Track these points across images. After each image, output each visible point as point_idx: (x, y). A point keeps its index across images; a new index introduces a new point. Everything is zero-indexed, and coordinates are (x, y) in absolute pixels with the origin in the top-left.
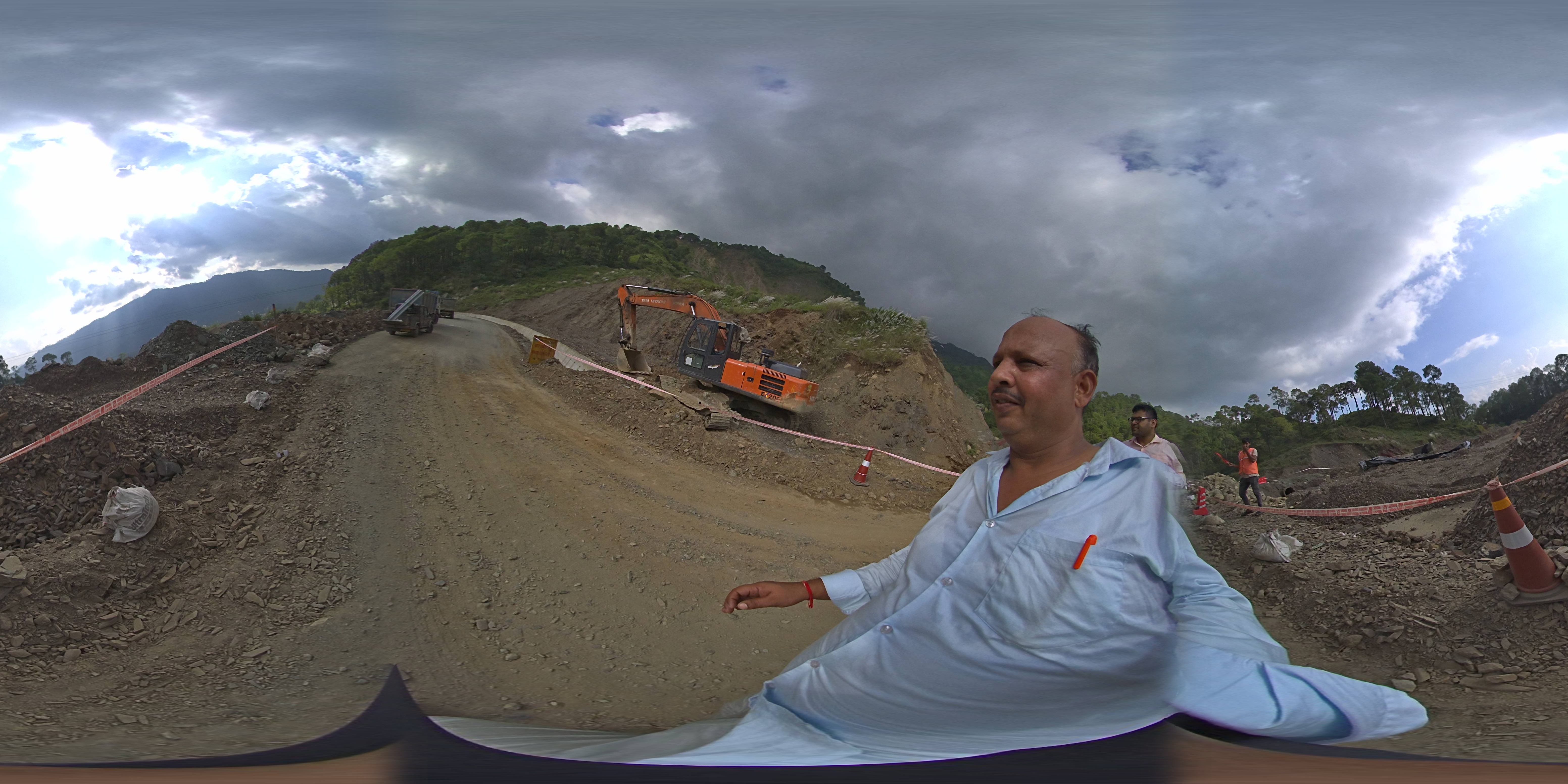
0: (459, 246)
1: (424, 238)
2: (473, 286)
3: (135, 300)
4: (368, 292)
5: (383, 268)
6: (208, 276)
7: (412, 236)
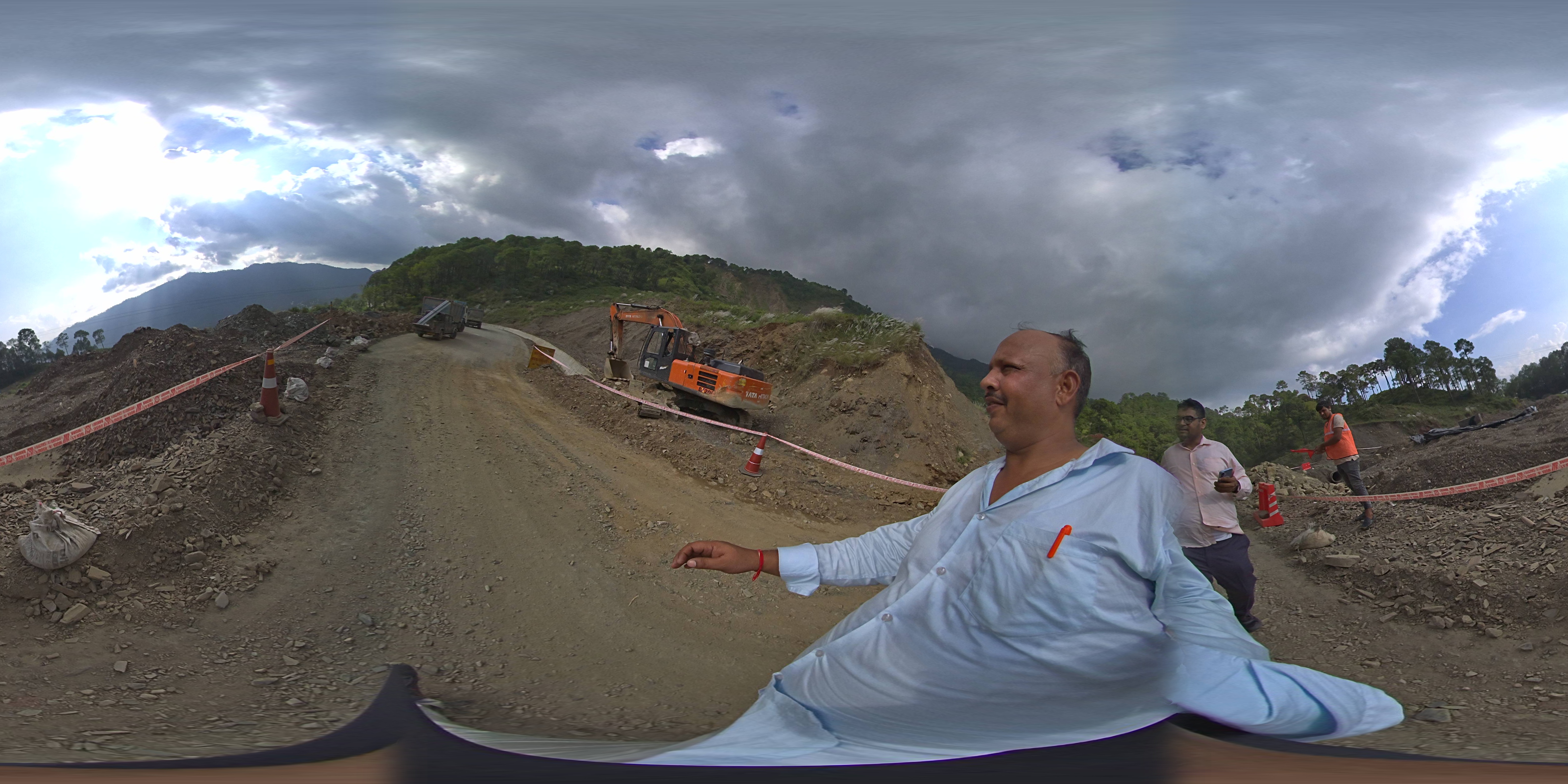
0: (496, 260)
1: (464, 249)
2: (506, 300)
3: (169, 282)
4: (406, 296)
5: (423, 274)
6: (246, 264)
7: (454, 246)
